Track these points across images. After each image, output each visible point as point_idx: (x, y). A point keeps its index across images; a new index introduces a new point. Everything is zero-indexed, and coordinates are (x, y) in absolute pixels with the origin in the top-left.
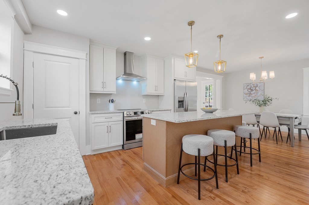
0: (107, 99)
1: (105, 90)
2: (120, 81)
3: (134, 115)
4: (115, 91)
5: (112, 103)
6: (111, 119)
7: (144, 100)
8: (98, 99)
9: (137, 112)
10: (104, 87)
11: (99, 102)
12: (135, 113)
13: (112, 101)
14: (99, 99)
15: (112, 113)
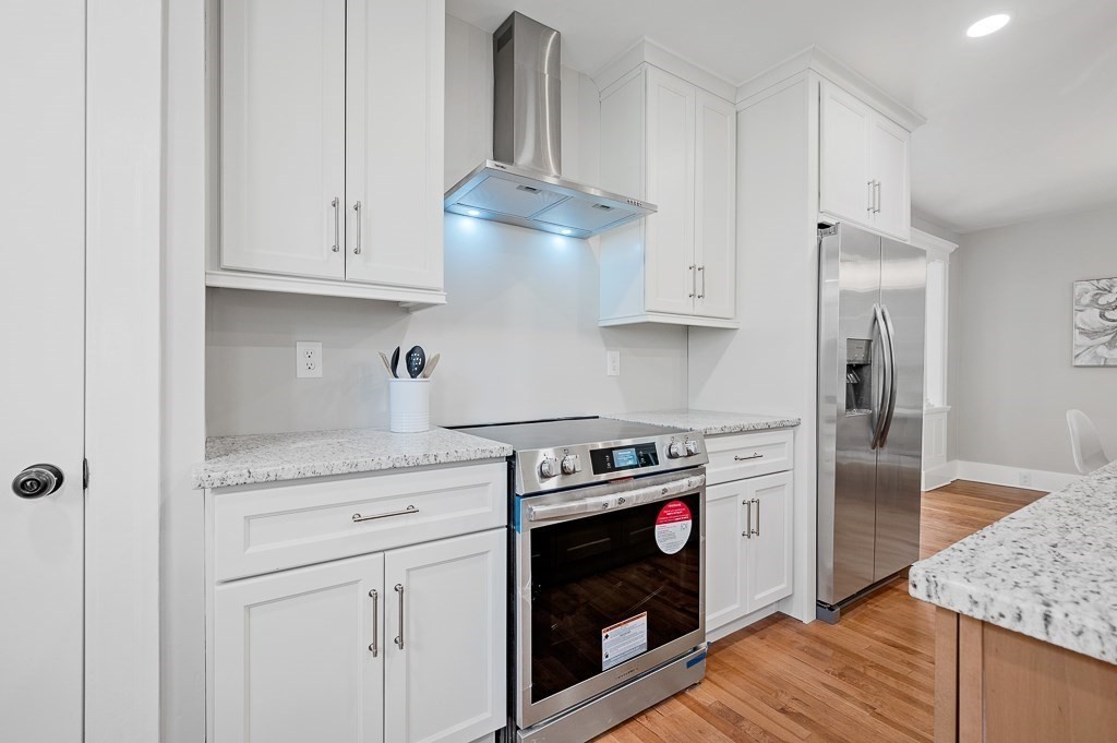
0: (373, 348)
1: (357, 268)
2: (469, 226)
3: (596, 471)
4: (441, 285)
5: (413, 375)
6: (411, 520)
7: (610, 360)
8: (301, 348)
9: (609, 451)
10: (352, 245)
11: (318, 372)
12: (602, 460)
13: (416, 364)
14: (318, 348)
15: (417, 467)
